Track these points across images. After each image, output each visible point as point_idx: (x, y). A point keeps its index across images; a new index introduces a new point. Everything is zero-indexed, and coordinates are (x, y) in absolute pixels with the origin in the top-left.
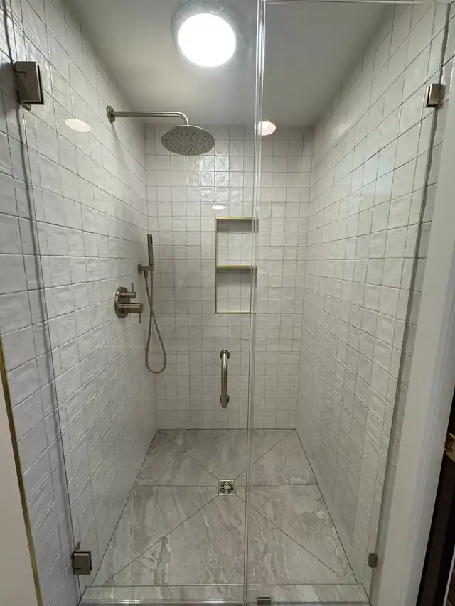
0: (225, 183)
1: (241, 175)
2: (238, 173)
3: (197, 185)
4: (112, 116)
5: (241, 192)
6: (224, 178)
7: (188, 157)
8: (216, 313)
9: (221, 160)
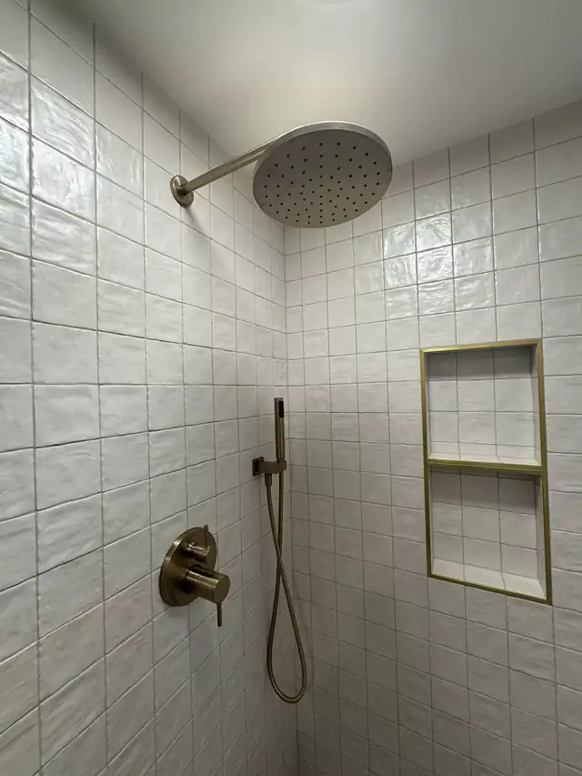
0: (444, 271)
1: (484, 246)
2: (474, 244)
3: (377, 288)
4: (183, 194)
5: (488, 284)
6: (440, 260)
7: (330, 230)
8: (430, 575)
9: (430, 226)
